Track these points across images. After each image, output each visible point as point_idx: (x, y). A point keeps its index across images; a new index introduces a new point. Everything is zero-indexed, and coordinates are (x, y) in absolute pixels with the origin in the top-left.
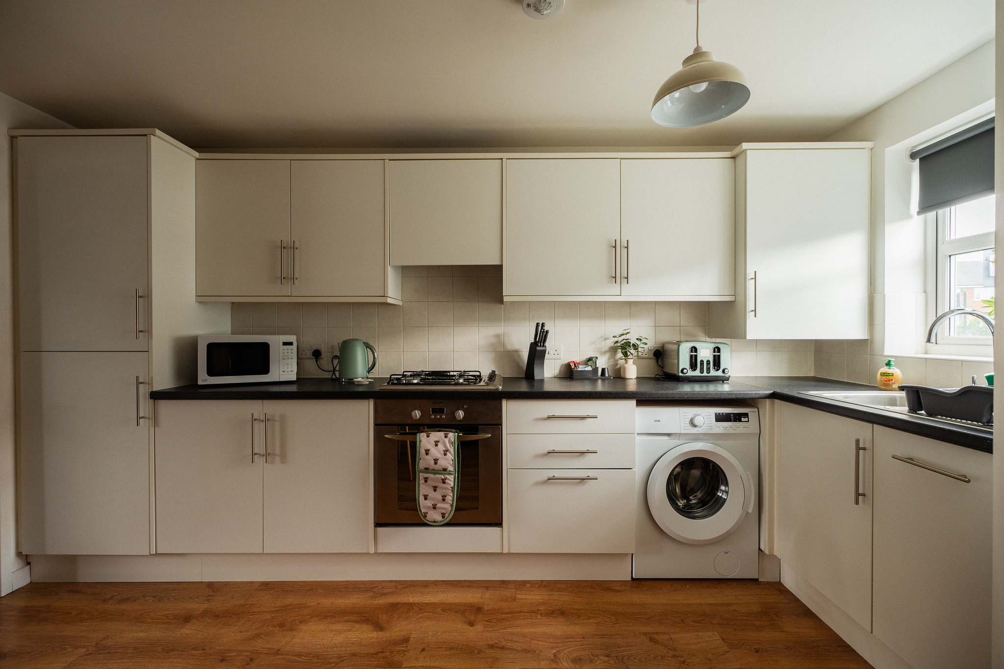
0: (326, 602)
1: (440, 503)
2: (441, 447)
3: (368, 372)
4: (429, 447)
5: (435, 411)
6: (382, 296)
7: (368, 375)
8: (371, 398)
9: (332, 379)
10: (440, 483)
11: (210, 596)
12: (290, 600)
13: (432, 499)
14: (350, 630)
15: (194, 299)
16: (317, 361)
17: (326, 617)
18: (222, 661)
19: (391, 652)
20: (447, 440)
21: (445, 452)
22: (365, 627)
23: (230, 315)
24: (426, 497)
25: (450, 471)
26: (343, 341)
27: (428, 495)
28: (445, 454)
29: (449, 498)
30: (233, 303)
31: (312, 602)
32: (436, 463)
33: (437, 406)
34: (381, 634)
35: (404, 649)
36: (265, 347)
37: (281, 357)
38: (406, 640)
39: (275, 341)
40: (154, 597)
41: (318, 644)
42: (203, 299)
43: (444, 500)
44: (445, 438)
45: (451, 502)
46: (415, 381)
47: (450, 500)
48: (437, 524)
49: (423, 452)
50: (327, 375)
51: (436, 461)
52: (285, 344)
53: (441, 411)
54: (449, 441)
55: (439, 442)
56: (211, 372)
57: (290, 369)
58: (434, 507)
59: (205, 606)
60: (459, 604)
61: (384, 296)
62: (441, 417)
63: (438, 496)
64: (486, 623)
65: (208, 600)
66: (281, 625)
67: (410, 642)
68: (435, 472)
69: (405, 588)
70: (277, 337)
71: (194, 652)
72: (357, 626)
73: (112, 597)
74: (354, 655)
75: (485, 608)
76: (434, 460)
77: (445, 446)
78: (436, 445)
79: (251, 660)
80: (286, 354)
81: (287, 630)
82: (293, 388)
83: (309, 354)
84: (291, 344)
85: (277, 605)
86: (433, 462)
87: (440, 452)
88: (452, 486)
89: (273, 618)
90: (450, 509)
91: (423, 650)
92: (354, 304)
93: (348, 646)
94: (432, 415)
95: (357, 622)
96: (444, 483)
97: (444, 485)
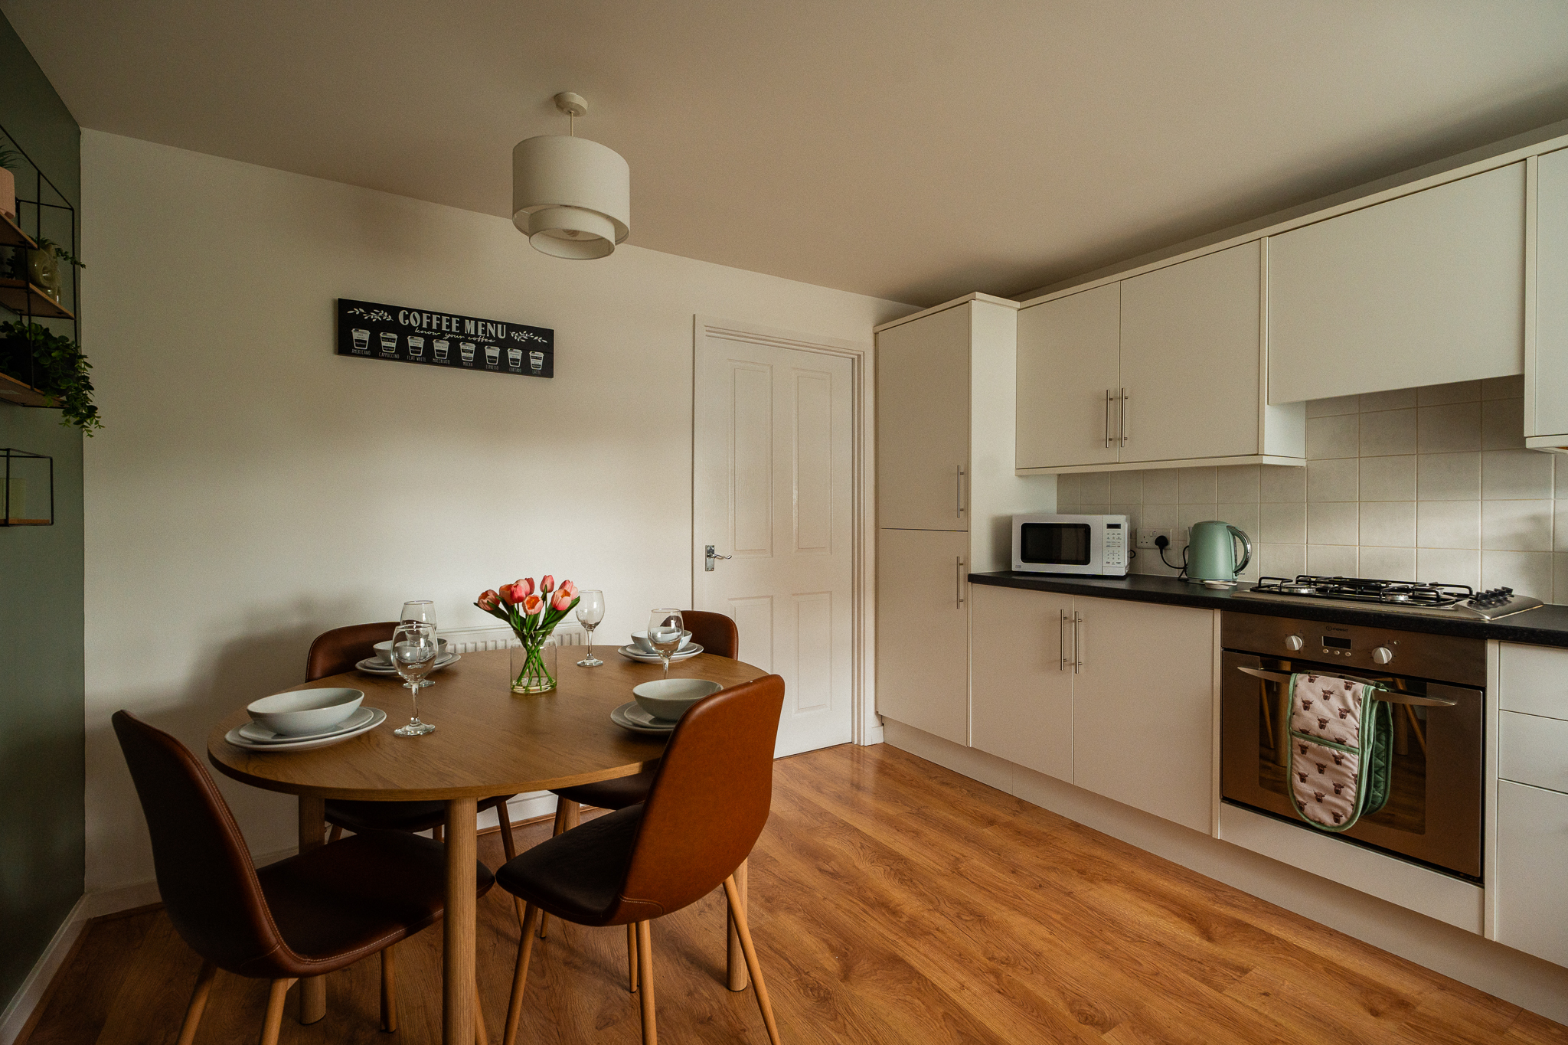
0: (1144, 875)
1: (1330, 794)
2: (1335, 703)
3: (1236, 572)
4: (1310, 697)
5: (1329, 642)
6: (1255, 455)
7: (1235, 577)
8: (1218, 608)
9: (1180, 579)
10: (1331, 760)
11: (1017, 811)
12: (1098, 852)
13: (1314, 784)
14: (1163, 918)
15: (1013, 472)
16: (1161, 553)
17: (1137, 890)
18: (1013, 872)
19: (1213, 969)
20: (1349, 694)
21: (1343, 714)
22: (1186, 925)
23: (1056, 489)
24: (1303, 779)
25: (1351, 746)
26: (1196, 525)
27: (1307, 776)
28: (1342, 716)
29: (1350, 793)
30: (1059, 475)
31: (1125, 866)
32: (1322, 727)
33: (1335, 634)
34: (1206, 943)
35: (1235, 977)
36: (1086, 529)
37: (1105, 545)
38: (1244, 971)
39: (1098, 522)
40: (968, 791)
41: (1117, 911)
42: (1026, 472)
43: (1337, 792)
44: (1346, 689)
45: (1353, 800)
46: (1304, 591)
47: (1351, 796)
48: (1324, 828)
49: (1299, 703)
50: (1176, 574)
51: (1323, 723)
52: (1110, 526)
53: (1345, 644)
54: (1354, 695)
55: (1332, 693)
56: (1025, 558)
57: (1116, 560)
58: (1319, 799)
59: (1010, 818)
60: (1365, 979)
61: (1257, 455)
62: (1342, 653)
63: (1327, 781)
64: (1409, 1027)
65: (1014, 815)
66: (1082, 872)
67: (1248, 975)
68: (1321, 740)
69: (1272, 914)
70: (1099, 517)
71: (990, 852)
72: (1176, 919)
73: (936, 777)
74: (1159, 944)
75: (1419, 1009)
76: (1319, 720)
77: (1344, 701)
78: (1326, 698)
79: (1040, 886)
80: (1111, 540)
81: (1085, 879)
82: (1123, 585)
83: (1150, 542)
84: (1117, 526)
85: (1083, 851)
86: (1316, 724)
87: (1332, 711)
88: (1356, 771)
89: (1075, 861)
90: (1350, 810)
91: (1266, 994)
92: (1219, 468)
93: (1156, 933)
94: (1324, 648)
95: (1179, 916)
96: (1338, 763)
97: (1338, 767)
